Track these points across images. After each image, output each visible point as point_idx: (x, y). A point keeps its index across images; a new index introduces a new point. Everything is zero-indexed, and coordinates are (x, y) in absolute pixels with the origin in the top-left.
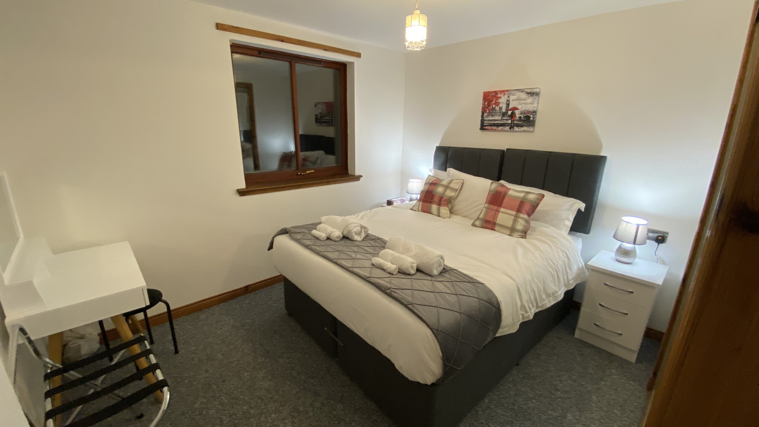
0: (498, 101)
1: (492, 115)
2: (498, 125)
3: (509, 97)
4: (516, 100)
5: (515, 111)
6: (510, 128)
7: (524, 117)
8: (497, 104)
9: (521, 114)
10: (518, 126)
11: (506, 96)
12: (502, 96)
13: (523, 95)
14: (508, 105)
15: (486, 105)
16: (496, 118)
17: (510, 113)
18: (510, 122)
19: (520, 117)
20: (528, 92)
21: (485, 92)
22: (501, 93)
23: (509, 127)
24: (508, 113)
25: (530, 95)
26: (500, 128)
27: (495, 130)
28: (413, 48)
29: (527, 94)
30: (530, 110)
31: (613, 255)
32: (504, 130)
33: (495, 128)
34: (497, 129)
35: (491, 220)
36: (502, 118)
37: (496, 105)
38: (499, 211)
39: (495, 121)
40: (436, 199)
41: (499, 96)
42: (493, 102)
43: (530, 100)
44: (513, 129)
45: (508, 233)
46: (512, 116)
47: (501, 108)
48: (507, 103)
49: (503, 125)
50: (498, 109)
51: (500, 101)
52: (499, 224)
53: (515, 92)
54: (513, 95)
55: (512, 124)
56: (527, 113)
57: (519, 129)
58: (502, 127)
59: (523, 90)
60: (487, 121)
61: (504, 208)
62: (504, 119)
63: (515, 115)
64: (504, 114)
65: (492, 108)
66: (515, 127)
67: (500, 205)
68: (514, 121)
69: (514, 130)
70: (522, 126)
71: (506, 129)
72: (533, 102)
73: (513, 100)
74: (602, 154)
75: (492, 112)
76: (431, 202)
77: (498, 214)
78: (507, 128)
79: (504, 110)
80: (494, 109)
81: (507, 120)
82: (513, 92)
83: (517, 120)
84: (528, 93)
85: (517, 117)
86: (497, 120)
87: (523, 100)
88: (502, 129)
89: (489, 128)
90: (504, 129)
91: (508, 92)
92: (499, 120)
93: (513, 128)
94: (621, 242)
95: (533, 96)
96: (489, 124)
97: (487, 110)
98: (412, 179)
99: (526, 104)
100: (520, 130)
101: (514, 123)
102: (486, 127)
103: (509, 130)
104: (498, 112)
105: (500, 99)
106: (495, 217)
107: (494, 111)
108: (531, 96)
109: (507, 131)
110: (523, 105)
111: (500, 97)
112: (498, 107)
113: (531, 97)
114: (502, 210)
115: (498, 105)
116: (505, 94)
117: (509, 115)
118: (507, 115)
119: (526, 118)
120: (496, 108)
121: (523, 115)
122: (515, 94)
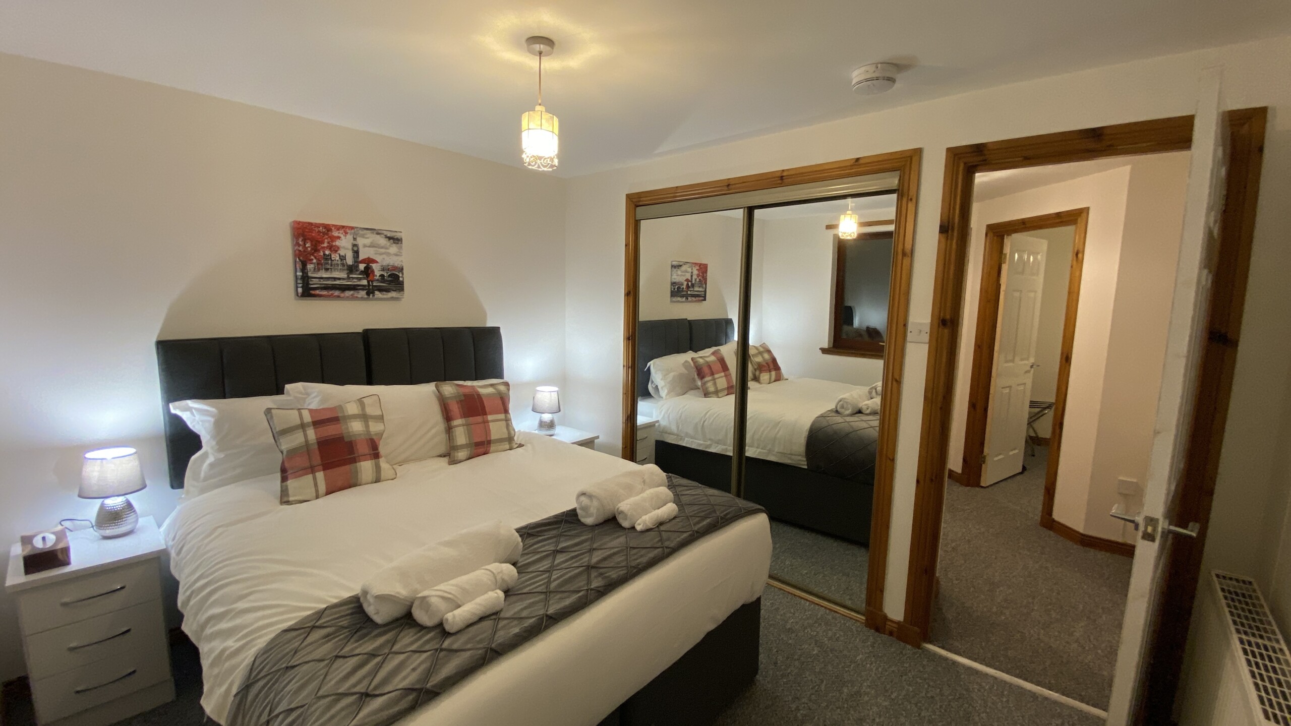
0: (334, 244)
1: (327, 270)
2: (343, 288)
3: (355, 239)
4: (369, 247)
5: (371, 264)
7: (389, 276)
8: (335, 249)
10: (381, 290)
11: (350, 237)
12: (342, 236)
13: (382, 241)
14: (356, 253)
15: (309, 249)
16: (336, 274)
17: (362, 267)
18: (365, 282)
19: (382, 276)
20: (389, 235)
21: (299, 223)
22: (338, 230)
23: (365, 291)
25: (392, 241)
26: (348, 293)
27: (339, 297)
29: (387, 239)
30: (396, 265)
32: (357, 297)
33: (337, 293)
34: (342, 295)
36: (348, 276)
37: (331, 251)
39: (335, 281)
41: (336, 234)
42: (325, 245)
43: (393, 249)
44: (373, 296)
46: (368, 272)
47: (342, 256)
48: (353, 250)
49: (354, 288)
50: (338, 258)
51: (337, 243)
53: (365, 231)
54: (363, 236)
55: (371, 287)
56: (394, 270)
57: (383, 295)
58: (352, 292)
59: (380, 232)
60: (317, 280)
62: (353, 278)
63: (373, 271)
64: (351, 269)
65: (324, 254)
66: (377, 292)
68: (372, 282)
69: (376, 296)
70: (387, 291)
71: (359, 296)
72: (398, 253)
73: (365, 246)
75: (325, 263)
78: (363, 293)
79: (350, 261)
80: (327, 258)
82: (361, 232)
83: (378, 280)
84: (390, 238)
85: (376, 276)
86: (339, 279)
87: (382, 248)
88: (352, 295)
89: (324, 293)
90: (355, 295)
91: (353, 231)
92: (343, 279)
93: (373, 293)
95: (398, 243)
96: (323, 286)
97: (312, 257)
99: (388, 254)
100: (385, 296)
102: (317, 292)
104: (338, 265)
105: (338, 240)
107: (330, 262)
108: (394, 243)
110: (384, 256)
111: (339, 238)
112: (338, 256)
113: (394, 245)
114: (490, 417)
115: (336, 251)
116: (346, 233)
119: (391, 278)
120: (332, 256)
121: (387, 273)
122: (366, 236)
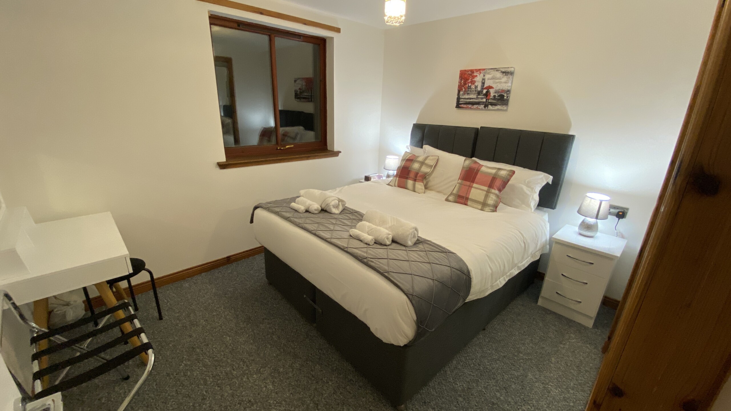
0: (474, 80)
1: (468, 94)
2: (473, 104)
3: (484, 76)
4: (490, 79)
5: (490, 90)
6: (485, 107)
7: (498, 96)
8: (473, 82)
9: (496, 93)
10: (492, 104)
11: (482, 75)
12: (478, 75)
13: (498, 75)
14: (483, 83)
15: (462, 84)
16: (472, 96)
17: (485, 91)
18: (484, 100)
19: (495, 96)
20: (503, 71)
21: (461, 70)
22: (477, 72)
23: (484, 105)
24: (483, 91)
25: (504, 74)
26: (475, 106)
27: (471, 108)
28: (392, 23)
29: (502, 73)
30: (504, 89)
31: (577, 229)
32: (479, 109)
33: (470, 106)
34: (472, 107)
35: (464, 195)
36: (477, 97)
37: (472, 84)
38: (472, 187)
39: (471, 100)
40: (412, 175)
41: (475, 74)
42: (469, 81)
43: (505, 79)
44: (488, 108)
45: (480, 207)
46: (487, 94)
47: (476, 86)
48: (482, 82)
49: (478, 103)
50: (474, 88)
51: (475, 79)
52: (470, 199)
53: (491, 70)
54: (489, 74)
55: (487, 103)
56: (502, 92)
57: (493, 107)
58: (477, 106)
59: (498, 69)
60: (463, 99)
61: (477, 183)
62: (479, 98)
63: (490, 93)
64: (479, 93)
66: (490, 106)
67: (473, 182)
68: (488, 100)
69: (489, 108)
70: (495, 105)
71: (480, 108)
72: (508, 82)
73: (488, 79)
74: (571, 133)
75: (468, 91)
76: (407, 178)
77: (471, 189)
78: (482, 106)
79: (479, 89)
80: (469, 87)
81: (482, 98)
82: (488, 71)
83: (491, 99)
84: (503, 72)
85: (491, 96)
86: (472, 99)
87: (498, 79)
88: (477, 107)
89: (465, 106)
90: (479, 107)
91: (484, 71)
92: (474, 98)
93: (487, 106)
94: (584, 217)
95: (508, 75)
96: (465, 102)
97: (463, 88)
98: (389, 155)
99: (501, 83)
100: (494, 108)
101: (488, 102)
102: (462, 106)
103: (484, 108)
104: (473, 91)
105: (476, 78)
106: (468, 192)
107: (470, 90)
108: (506, 75)
109: (482, 109)
110: (498, 84)
111: (476, 76)
112: (474, 86)
113: (505, 76)
114: (475, 185)
115: (474, 84)
116: (480, 73)
117: (484, 94)
118: (482, 94)
119: (500, 97)
120: (472, 86)
121: (498, 94)
122: (490, 73)
